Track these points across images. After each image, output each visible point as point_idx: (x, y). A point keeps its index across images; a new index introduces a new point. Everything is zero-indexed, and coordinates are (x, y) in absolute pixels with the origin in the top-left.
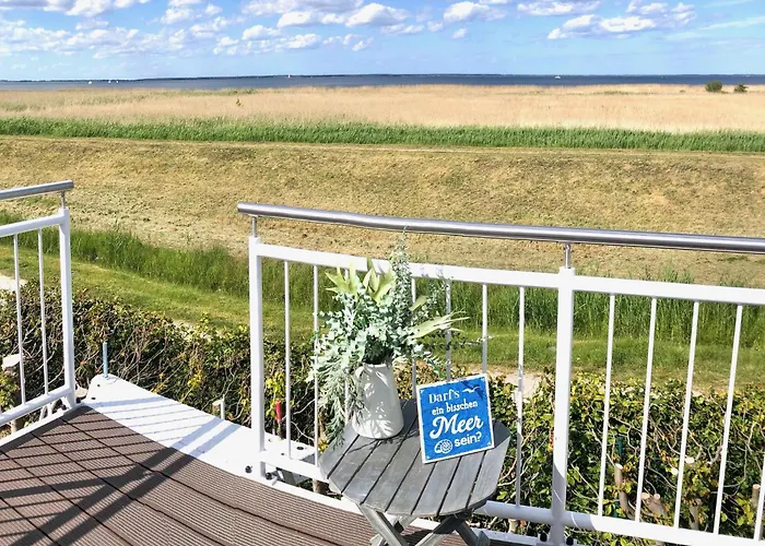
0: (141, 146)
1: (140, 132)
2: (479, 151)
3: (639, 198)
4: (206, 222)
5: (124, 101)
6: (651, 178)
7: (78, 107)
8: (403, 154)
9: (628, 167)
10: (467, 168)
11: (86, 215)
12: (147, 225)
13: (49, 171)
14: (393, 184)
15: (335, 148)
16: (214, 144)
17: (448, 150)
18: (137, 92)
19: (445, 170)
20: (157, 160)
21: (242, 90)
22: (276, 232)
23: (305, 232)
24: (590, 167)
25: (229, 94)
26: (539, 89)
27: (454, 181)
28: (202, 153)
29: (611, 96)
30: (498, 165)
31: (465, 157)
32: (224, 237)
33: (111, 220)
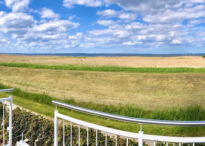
0: (53, 71)
1: (54, 68)
2: (145, 74)
3: (187, 85)
4: (70, 92)
5: (50, 59)
6: (190, 80)
7: (38, 60)
8: (124, 74)
9: (184, 77)
10: (141, 78)
11: (37, 89)
12: (53, 92)
13: (28, 77)
14: (121, 82)
15: (106, 73)
16: (73, 71)
17: (137, 74)
18: (54, 57)
19: (136, 79)
20: (57, 75)
21: (83, 57)
22: (88, 95)
23: (96, 95)
24: (174, 78)
25: (79, 58)
26: (162, 58)
27: (138, 82)
28: (69, 73)
29: (180, 59)
30: (150, 78)
31: (141, 76)
32: (74, 96)
33: (43, 91)
